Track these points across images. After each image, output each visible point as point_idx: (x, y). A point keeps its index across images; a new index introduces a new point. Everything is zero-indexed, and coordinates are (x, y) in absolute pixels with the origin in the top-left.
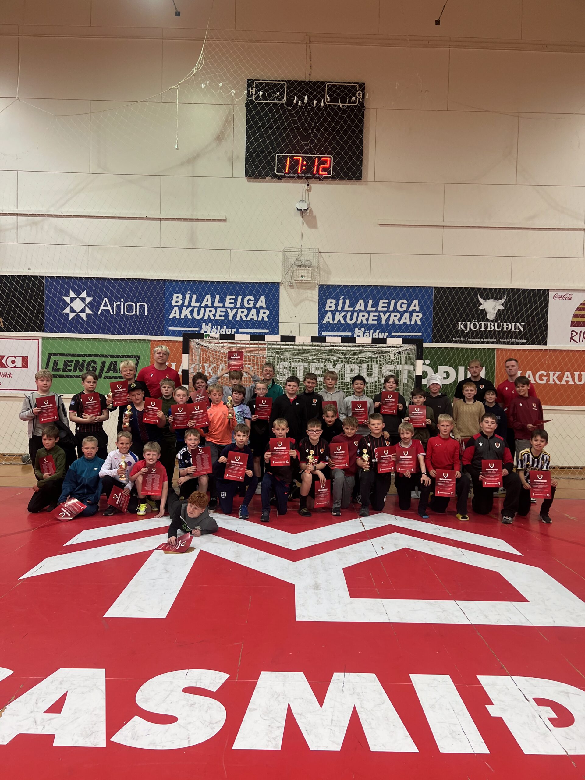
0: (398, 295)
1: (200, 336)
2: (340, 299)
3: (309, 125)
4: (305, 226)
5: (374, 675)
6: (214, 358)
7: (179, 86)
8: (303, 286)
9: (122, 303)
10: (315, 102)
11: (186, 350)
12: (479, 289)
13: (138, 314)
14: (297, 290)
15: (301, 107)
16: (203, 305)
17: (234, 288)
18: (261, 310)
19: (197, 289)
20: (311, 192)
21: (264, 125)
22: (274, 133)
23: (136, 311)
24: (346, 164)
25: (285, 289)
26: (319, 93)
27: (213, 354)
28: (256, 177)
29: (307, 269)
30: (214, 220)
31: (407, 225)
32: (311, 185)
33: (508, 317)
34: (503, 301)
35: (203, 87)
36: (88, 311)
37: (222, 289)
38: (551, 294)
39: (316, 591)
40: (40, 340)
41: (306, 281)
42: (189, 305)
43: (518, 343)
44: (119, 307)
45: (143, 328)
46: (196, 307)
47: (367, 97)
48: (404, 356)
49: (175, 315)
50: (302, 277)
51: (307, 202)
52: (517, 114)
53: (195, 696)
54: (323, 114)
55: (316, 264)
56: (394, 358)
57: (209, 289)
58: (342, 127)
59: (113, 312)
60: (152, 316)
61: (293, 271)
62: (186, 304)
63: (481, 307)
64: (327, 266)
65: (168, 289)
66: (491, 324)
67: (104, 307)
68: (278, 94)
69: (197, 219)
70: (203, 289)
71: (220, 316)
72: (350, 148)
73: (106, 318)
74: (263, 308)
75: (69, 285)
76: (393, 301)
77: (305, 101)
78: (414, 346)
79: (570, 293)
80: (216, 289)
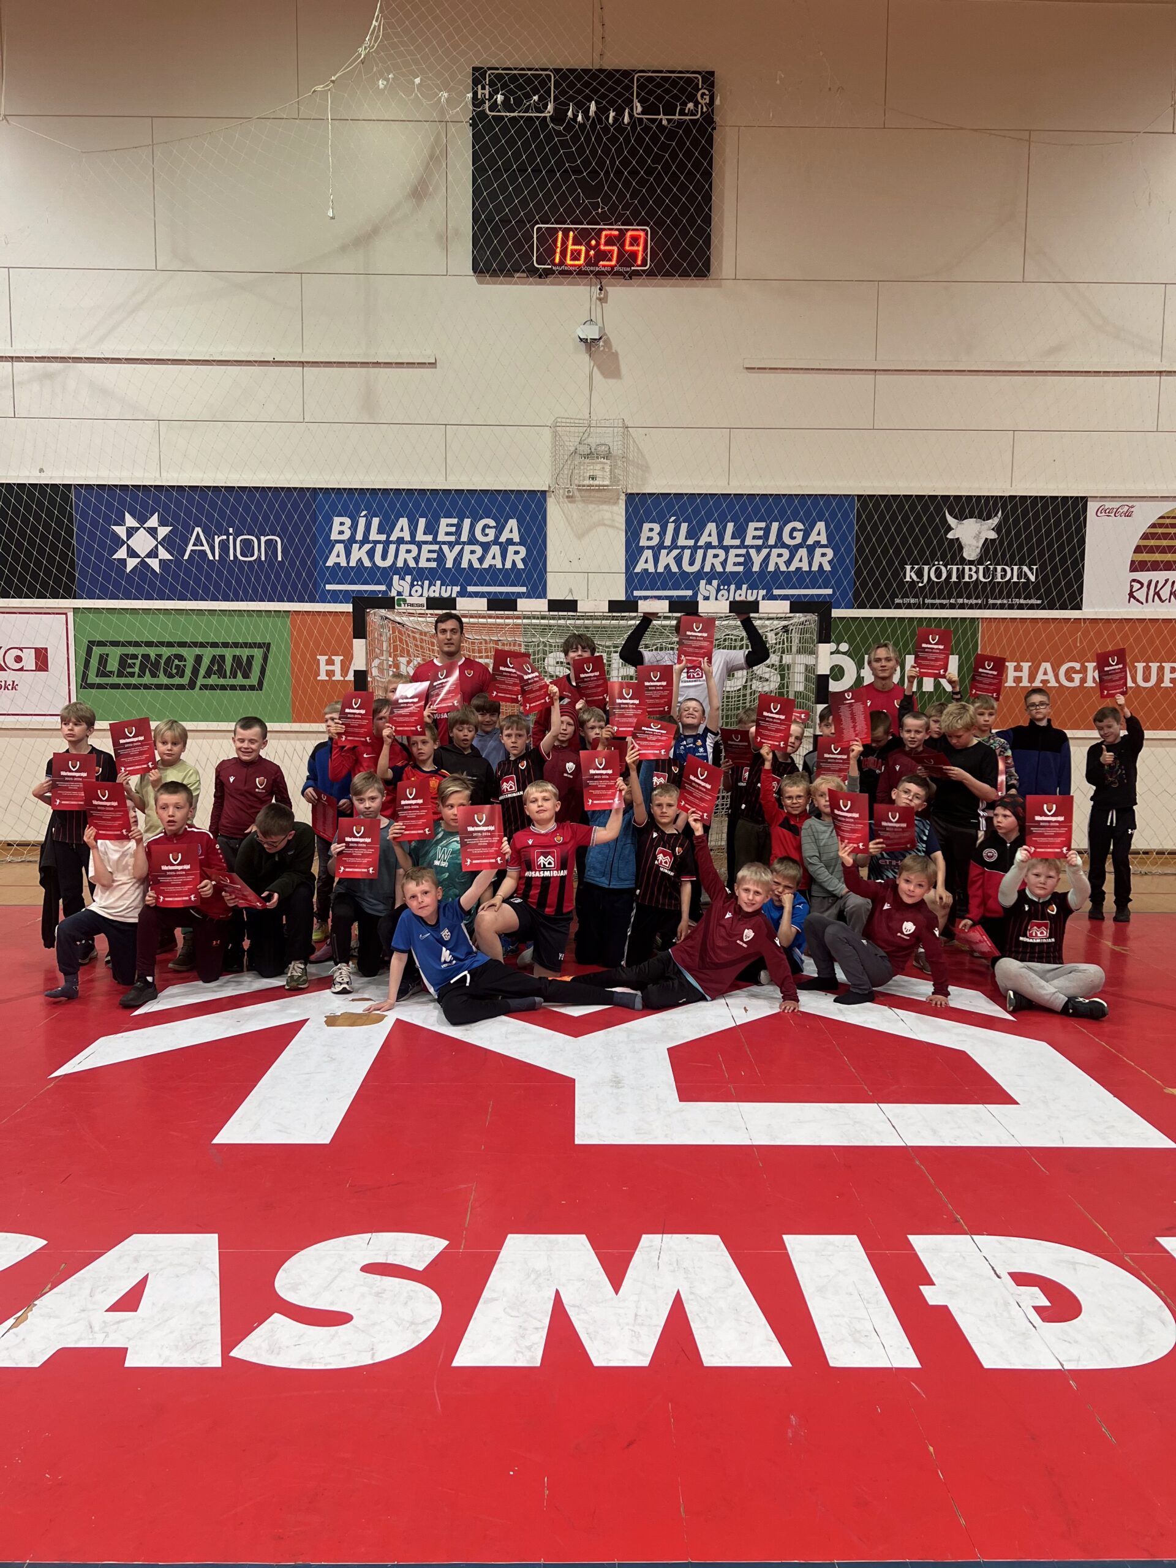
0: (782, 512)
1: (387, 603)
2: (668, 522)
3: (601, 163)
4: (596, 373)
5: (717, 1238)
6: (416, 646)
7: (332, 85)
8: (593, 497)
9: (231, 537)
10: (612, 114)
11: (360, 631)
12: (945, 498)
13: (263, 558)
14: (581, 505)
15: (582, 126)
16: (393, 538)
17: (454, 503)
18: (510, 547)
19: (380, 506)
20: (606, 302)
21: (507, 166)
22: (528, 181)
23: (260, 552)
24: (676, 244)
25: (559, 503)
26: (619, 95)
27: (414, 638)
28: (494, 274)
29: (601, 463)
30: (410, 365)
31: (802, 369)
32: (609, 289)
33: (1004, 555)
34: (995, 521)
35: (381, 86)
36: (164, 554)
37: (429, 505)
38: (1092, 507)
39: (615, 1091)
40: (71, 615)
41: (599, 486)
42: (366, 540)
43: (1021, 607)
44: (224, 546)
45: (274, 588)
46: (379, 542)
47: (717, 102)
48: (795, 637)
49: (338, 560)
50: (593, 478)
51: (600, 324)
52: (1026, 135)
53: (384, 1277)
54: (627, 140)
55: (620, 451)
56: (774, 641)
57: (404, 505)
58: (666, 168)
59: (214, 556)
60: (292, 563)
61: (572, 467)
62: (359, 536)
63: (950, 536)
64: (643, 456)
65: (321, 507)
66: (970, 570)
67: (194, 545)
68: (536, 98)
69: (377, 363)
70: (392, 505)
71: (428, 560)
72: (684, 210)
73: (200, 568)
74: (514, 544)
75: (122, 501)
76: (775, 526)
77: (592, 113)
78: (813, 617)
79: (1130, 504)
80: (417, 506)
